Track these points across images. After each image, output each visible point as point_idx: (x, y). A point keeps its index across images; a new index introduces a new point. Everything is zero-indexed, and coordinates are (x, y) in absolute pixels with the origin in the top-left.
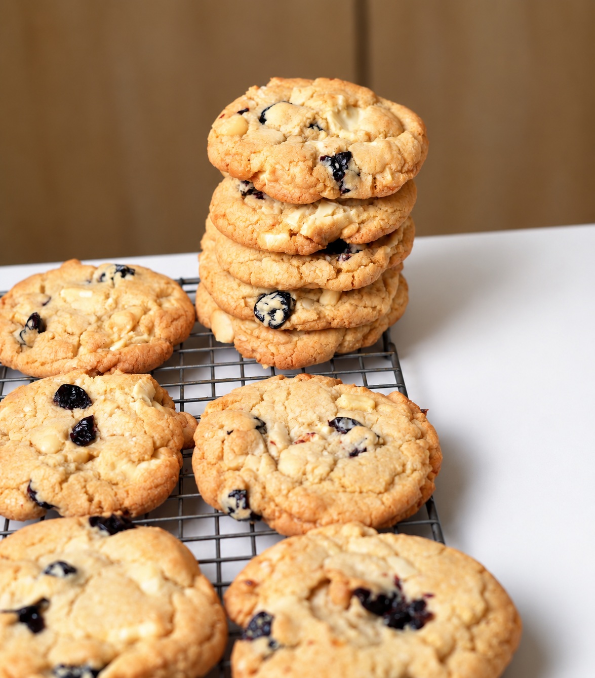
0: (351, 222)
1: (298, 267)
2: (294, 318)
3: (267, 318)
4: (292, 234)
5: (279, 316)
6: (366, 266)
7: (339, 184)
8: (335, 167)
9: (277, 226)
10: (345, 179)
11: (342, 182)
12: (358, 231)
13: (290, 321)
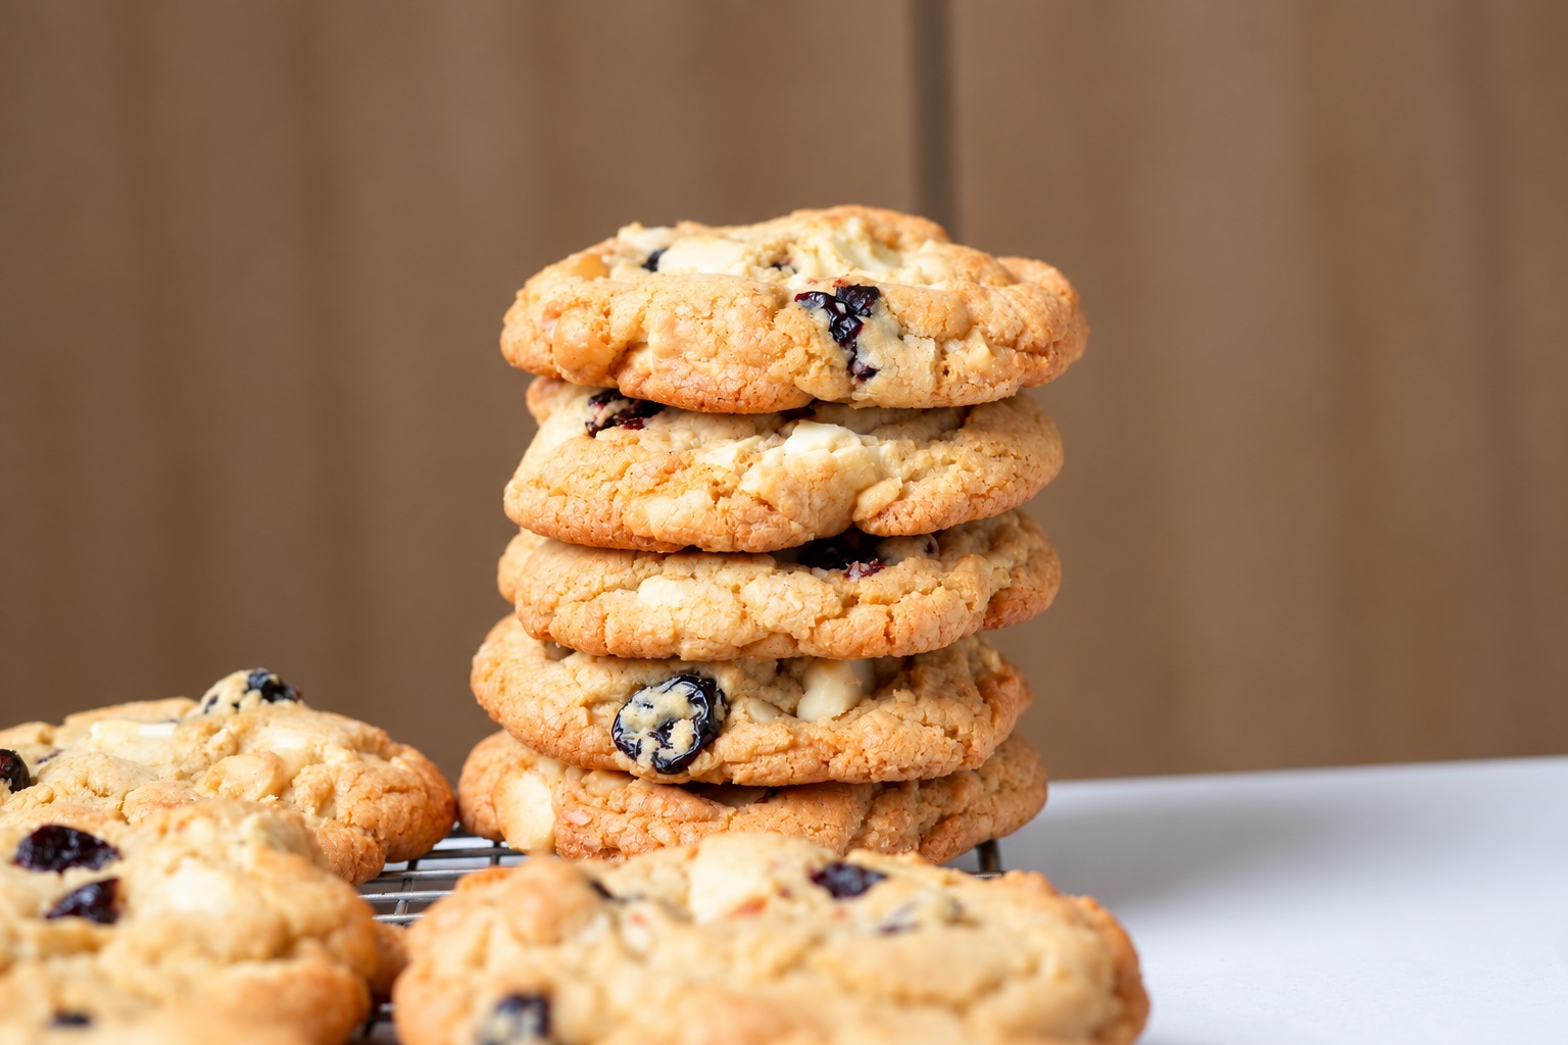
0: (882, 475)
1: (736, 590)
2: (725, 746)
3: (649, 745)
4: (719, 493)
5: (682, 737)
6: (925, 593)
7: (848, 352)
8: (835, 311)
9: (678, 474)
10: (862, 339)
11: (855, 350)
12: (902, 495)
13: (711, 751)
